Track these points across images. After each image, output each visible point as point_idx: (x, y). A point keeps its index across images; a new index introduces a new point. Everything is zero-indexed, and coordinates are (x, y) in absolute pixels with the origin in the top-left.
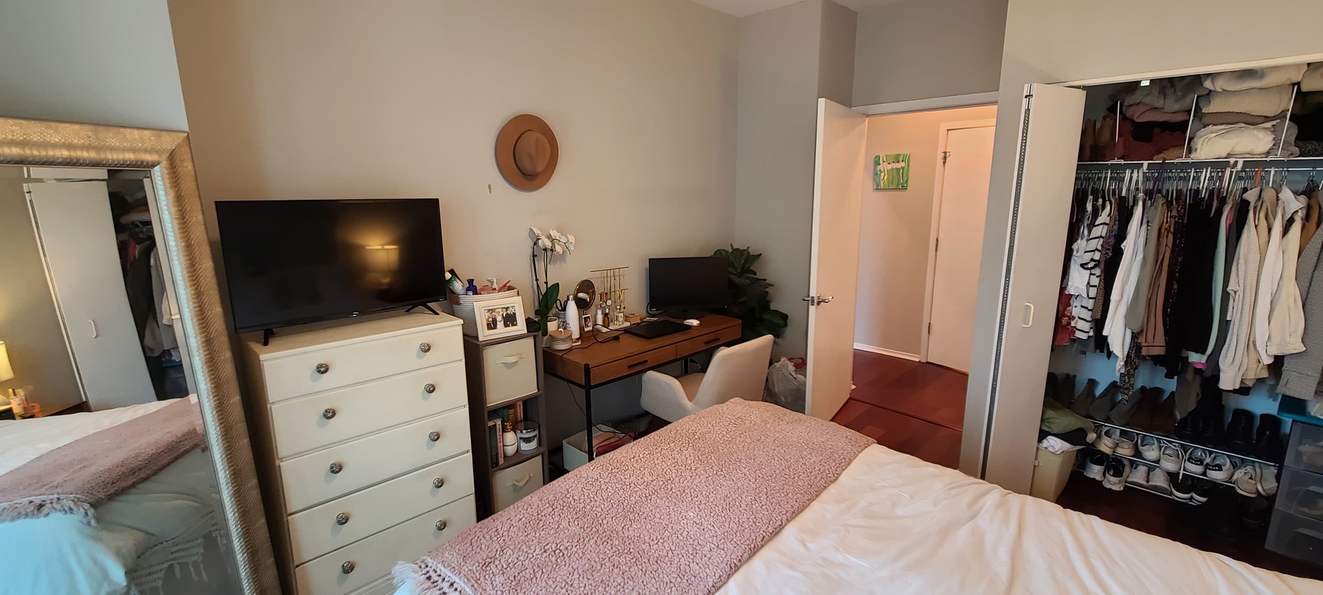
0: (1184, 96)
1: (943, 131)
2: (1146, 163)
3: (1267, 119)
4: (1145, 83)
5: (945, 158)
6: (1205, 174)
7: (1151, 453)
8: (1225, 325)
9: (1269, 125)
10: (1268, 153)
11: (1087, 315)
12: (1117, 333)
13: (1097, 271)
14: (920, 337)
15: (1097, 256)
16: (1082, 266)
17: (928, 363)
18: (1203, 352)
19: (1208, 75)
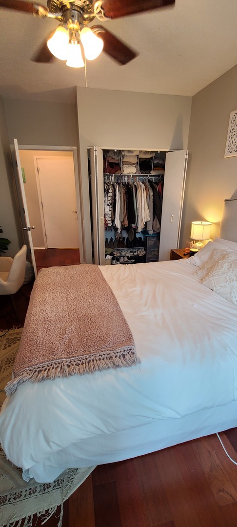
0: (119, 156)
1: (35, 160)
2: (114, 174)
3: (134, 164)
4: (115, 151)
5: (38, 170)
6: (126, 178)
7: (124, 253)
8: (138, 216)
9: (134, 166)
10: (135, 173)
11: (110, 219)
12: (118, 223)
13: (111, 206)
14: (43, 240)
15: (111, 202)
16: (108, 205)
17: (48, 249)
18: (135, 224)
19: (122, 150)
